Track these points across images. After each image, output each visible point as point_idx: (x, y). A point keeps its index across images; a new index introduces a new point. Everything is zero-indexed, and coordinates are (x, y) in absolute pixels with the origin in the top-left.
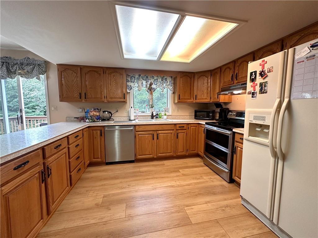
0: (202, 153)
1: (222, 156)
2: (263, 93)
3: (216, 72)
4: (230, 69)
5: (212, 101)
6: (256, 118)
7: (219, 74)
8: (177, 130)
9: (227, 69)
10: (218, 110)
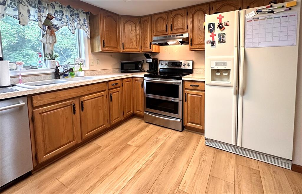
0: (140, 111)
1: (173, 108)
2: (222, 42)
3: (146, 20)
4: (164, 19)
5: (143, 51)
6: (217, 64)
7: (150, 21)
8: (109, 89)
9: (159, 19)
10: (150, 61)
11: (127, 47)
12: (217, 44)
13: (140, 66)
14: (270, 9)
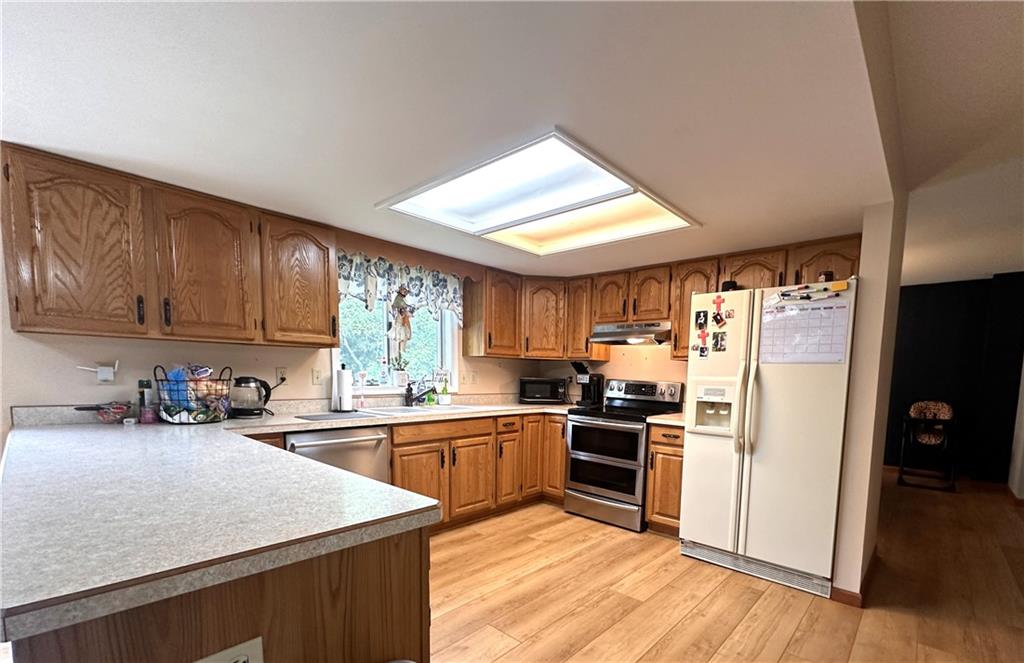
0: (556, 488)
1: (623, 482)
2: (719, 350)
3: (580, 287)
4: (619, 287)
5: (569, 355)
6: (708, 392)
7: (589, 290)
8: (499, 433)
9: (610, 286)
10: (585, 379)
11: (535, 346)
12: (711, 353)
13: (561, 390)
14: (804, 293)
